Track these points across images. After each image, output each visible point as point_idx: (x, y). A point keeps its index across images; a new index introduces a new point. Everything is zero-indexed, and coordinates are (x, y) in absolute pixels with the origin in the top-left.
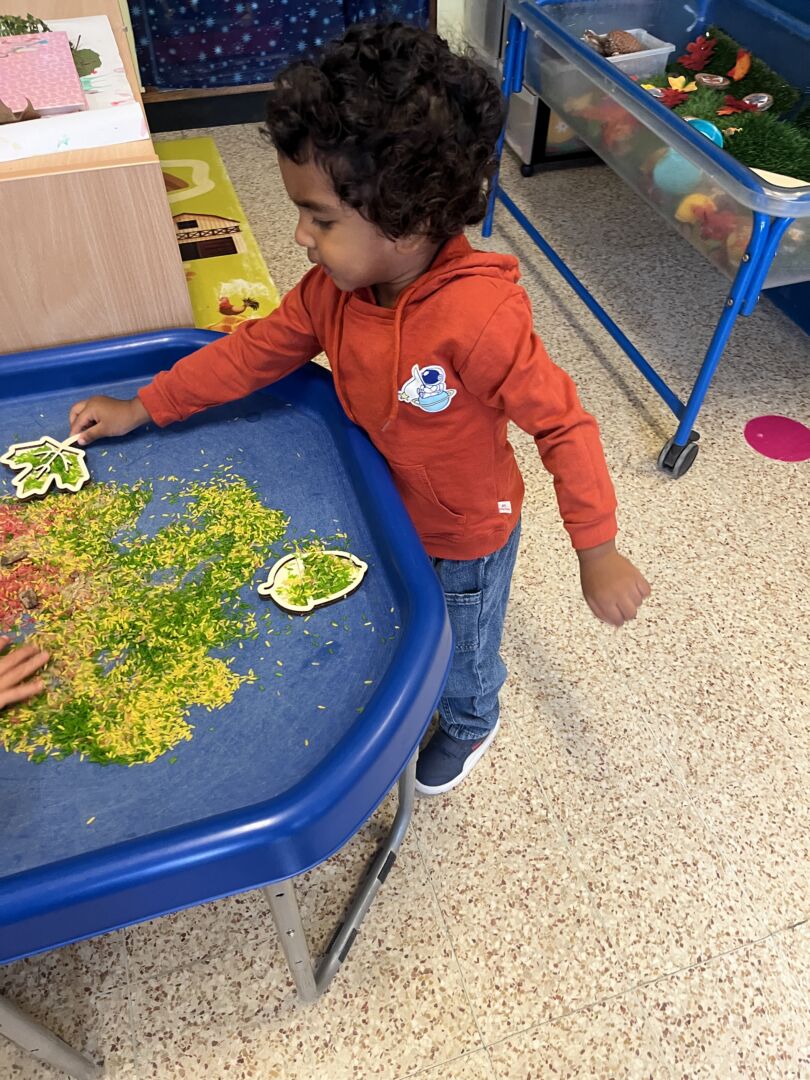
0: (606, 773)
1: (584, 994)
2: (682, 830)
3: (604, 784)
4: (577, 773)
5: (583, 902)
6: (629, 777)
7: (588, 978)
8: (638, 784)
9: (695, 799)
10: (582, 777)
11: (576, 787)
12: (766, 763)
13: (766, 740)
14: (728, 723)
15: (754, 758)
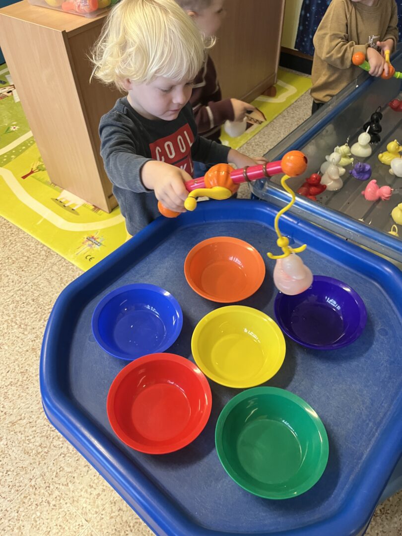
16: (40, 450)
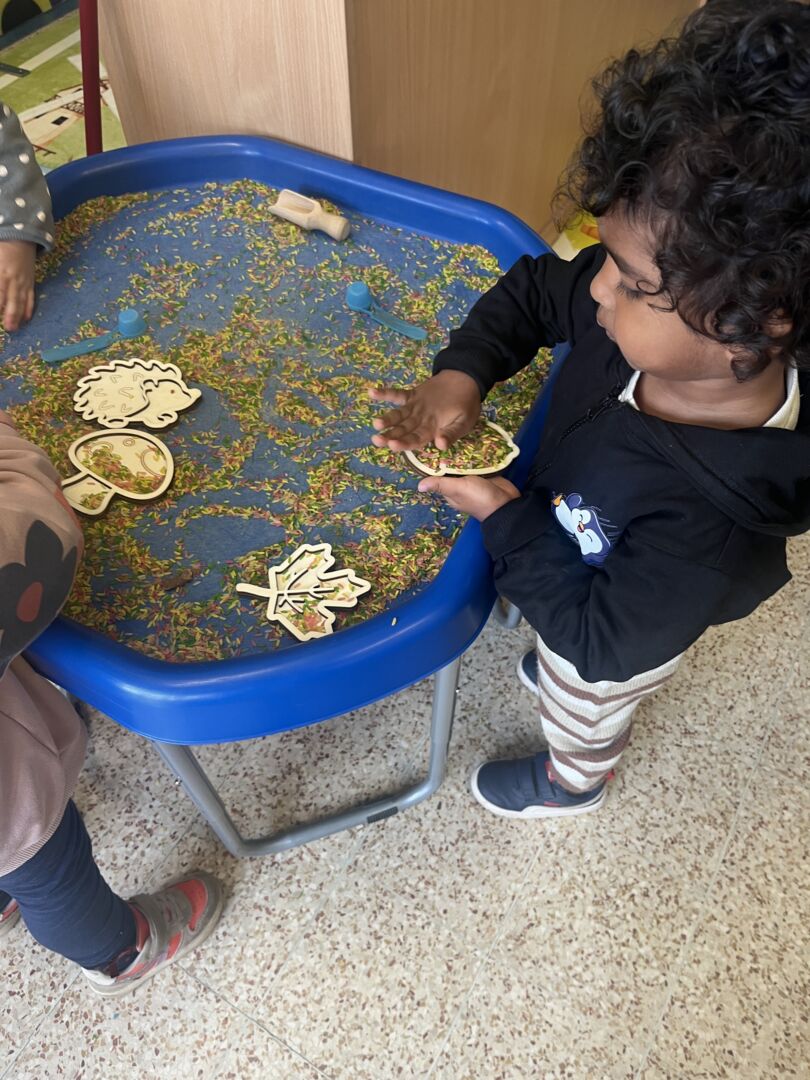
0: (446, 855)
1: (216, 976)
2: (445, 968)
3: (433, 860)
4: (424, 828)
5: (299, 920)
6: (460, 880)
7: (232, 971)
8: (460, 892)
9: (490, 961)
10: (423, 836)
11: (408, 837)
12: (602, 1013)
13: (631, 996)
14: (613, 941)
15: (597, 995)
16: (617, 999)
